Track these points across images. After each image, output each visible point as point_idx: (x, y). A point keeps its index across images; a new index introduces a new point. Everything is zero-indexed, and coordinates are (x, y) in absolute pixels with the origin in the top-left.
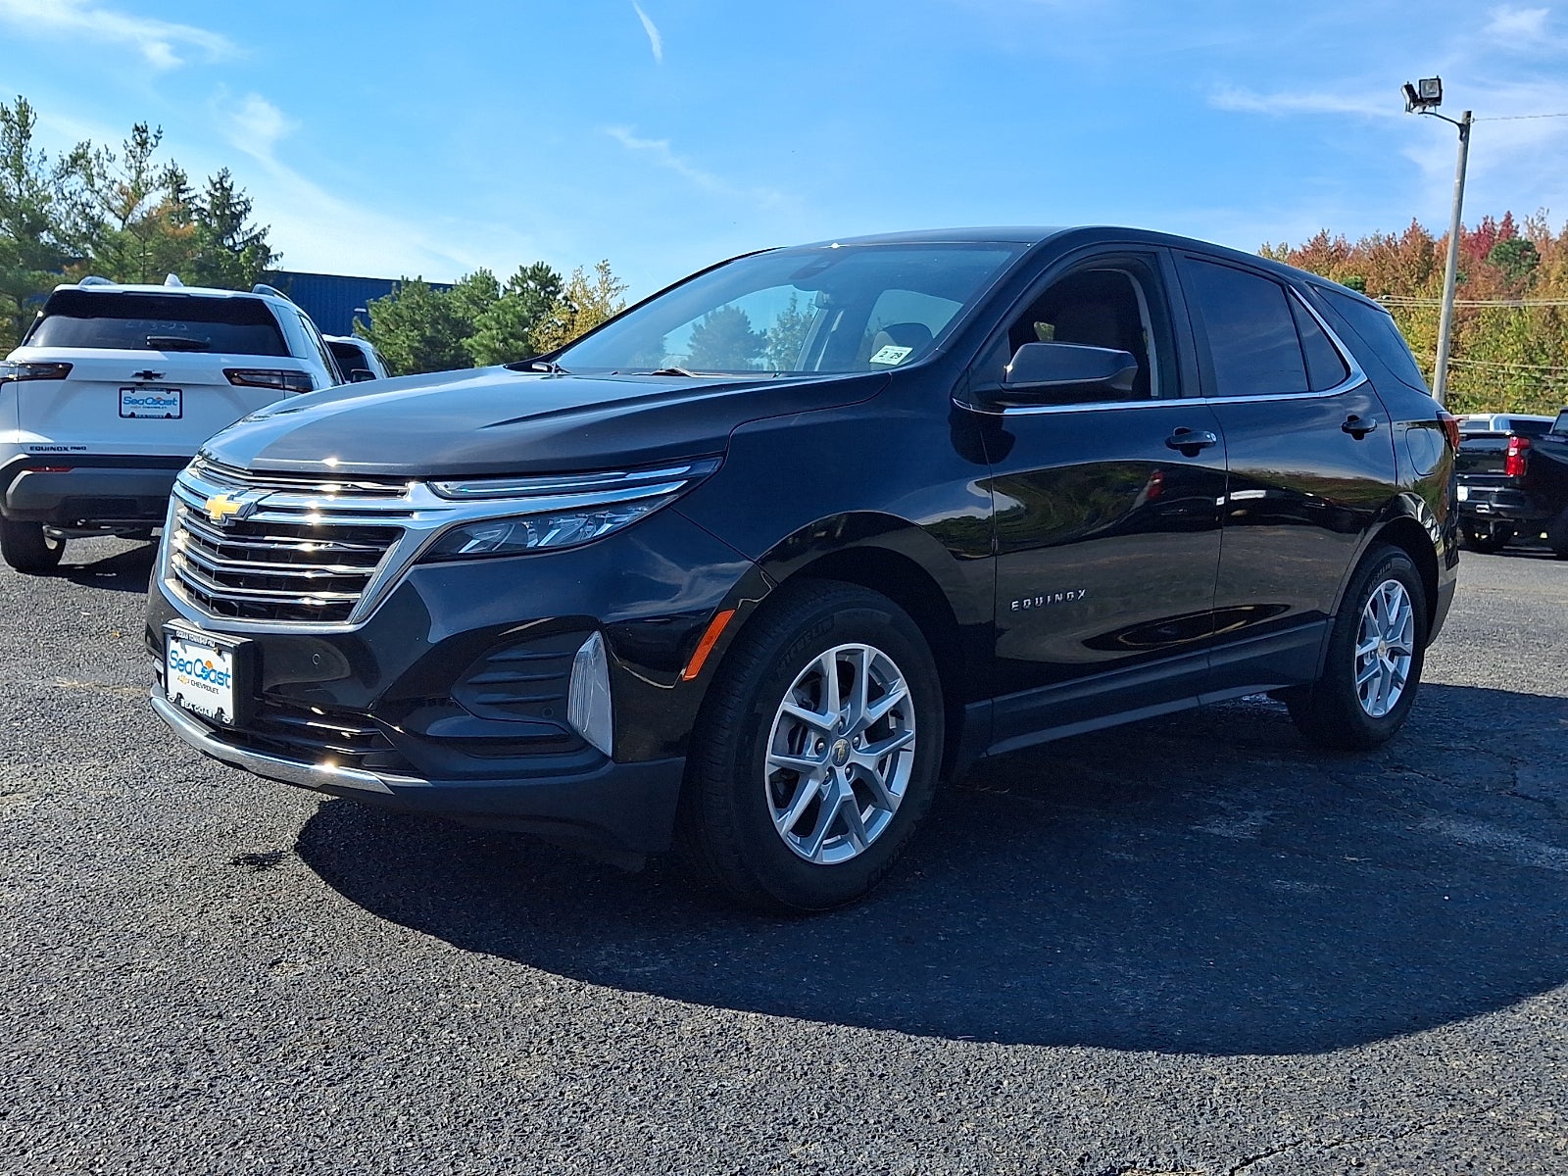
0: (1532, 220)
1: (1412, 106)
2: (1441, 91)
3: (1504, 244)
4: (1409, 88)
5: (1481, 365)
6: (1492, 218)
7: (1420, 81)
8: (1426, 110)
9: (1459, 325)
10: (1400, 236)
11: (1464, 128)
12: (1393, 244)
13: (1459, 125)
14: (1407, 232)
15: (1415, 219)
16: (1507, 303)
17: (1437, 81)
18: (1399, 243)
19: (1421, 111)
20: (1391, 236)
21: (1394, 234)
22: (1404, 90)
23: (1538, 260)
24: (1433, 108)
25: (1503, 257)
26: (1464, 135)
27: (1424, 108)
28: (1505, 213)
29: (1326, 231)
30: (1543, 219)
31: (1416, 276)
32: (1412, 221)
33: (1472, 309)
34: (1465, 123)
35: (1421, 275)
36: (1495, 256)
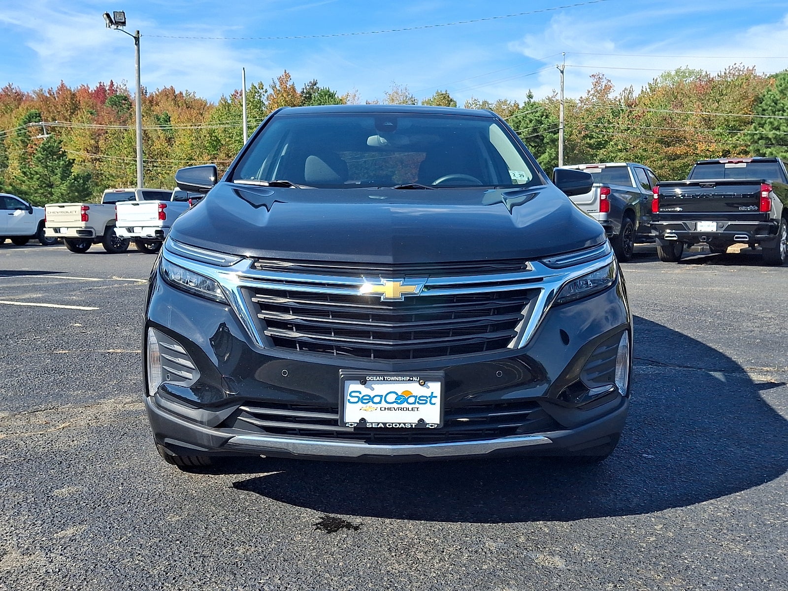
0: (120, 86)
1: (110, 25)
2: (125, 19)
3: (113, 97)
4: (108, 15)
5: (113, 158)
6: (103, 83)
7: (114, 12)
8: (119, 28)
9: (97, 138)
10: (55, 90)
11: (137, 39)
12: (52, 94)
13: (134, 37)
14: (59, 87)
15: (62, 81)
16: (122, 128)
17: (123, 14)
18: (55, 93)
19: (116, 28)
20: (50, 89)
21: (52, 88)
22: (105, 16)
23: (131, 105)
24: (122, 27)
25: (114, 104)
26: (137, 43)
27: (118, 27)
28: (110, 81)
29: (11, 84)
30: (125, 85)
31: (69, 111)
32: (61, 81)
33: (102, 130)
34: (137, 37)
35: (72, 111)
36: (110, 103)
